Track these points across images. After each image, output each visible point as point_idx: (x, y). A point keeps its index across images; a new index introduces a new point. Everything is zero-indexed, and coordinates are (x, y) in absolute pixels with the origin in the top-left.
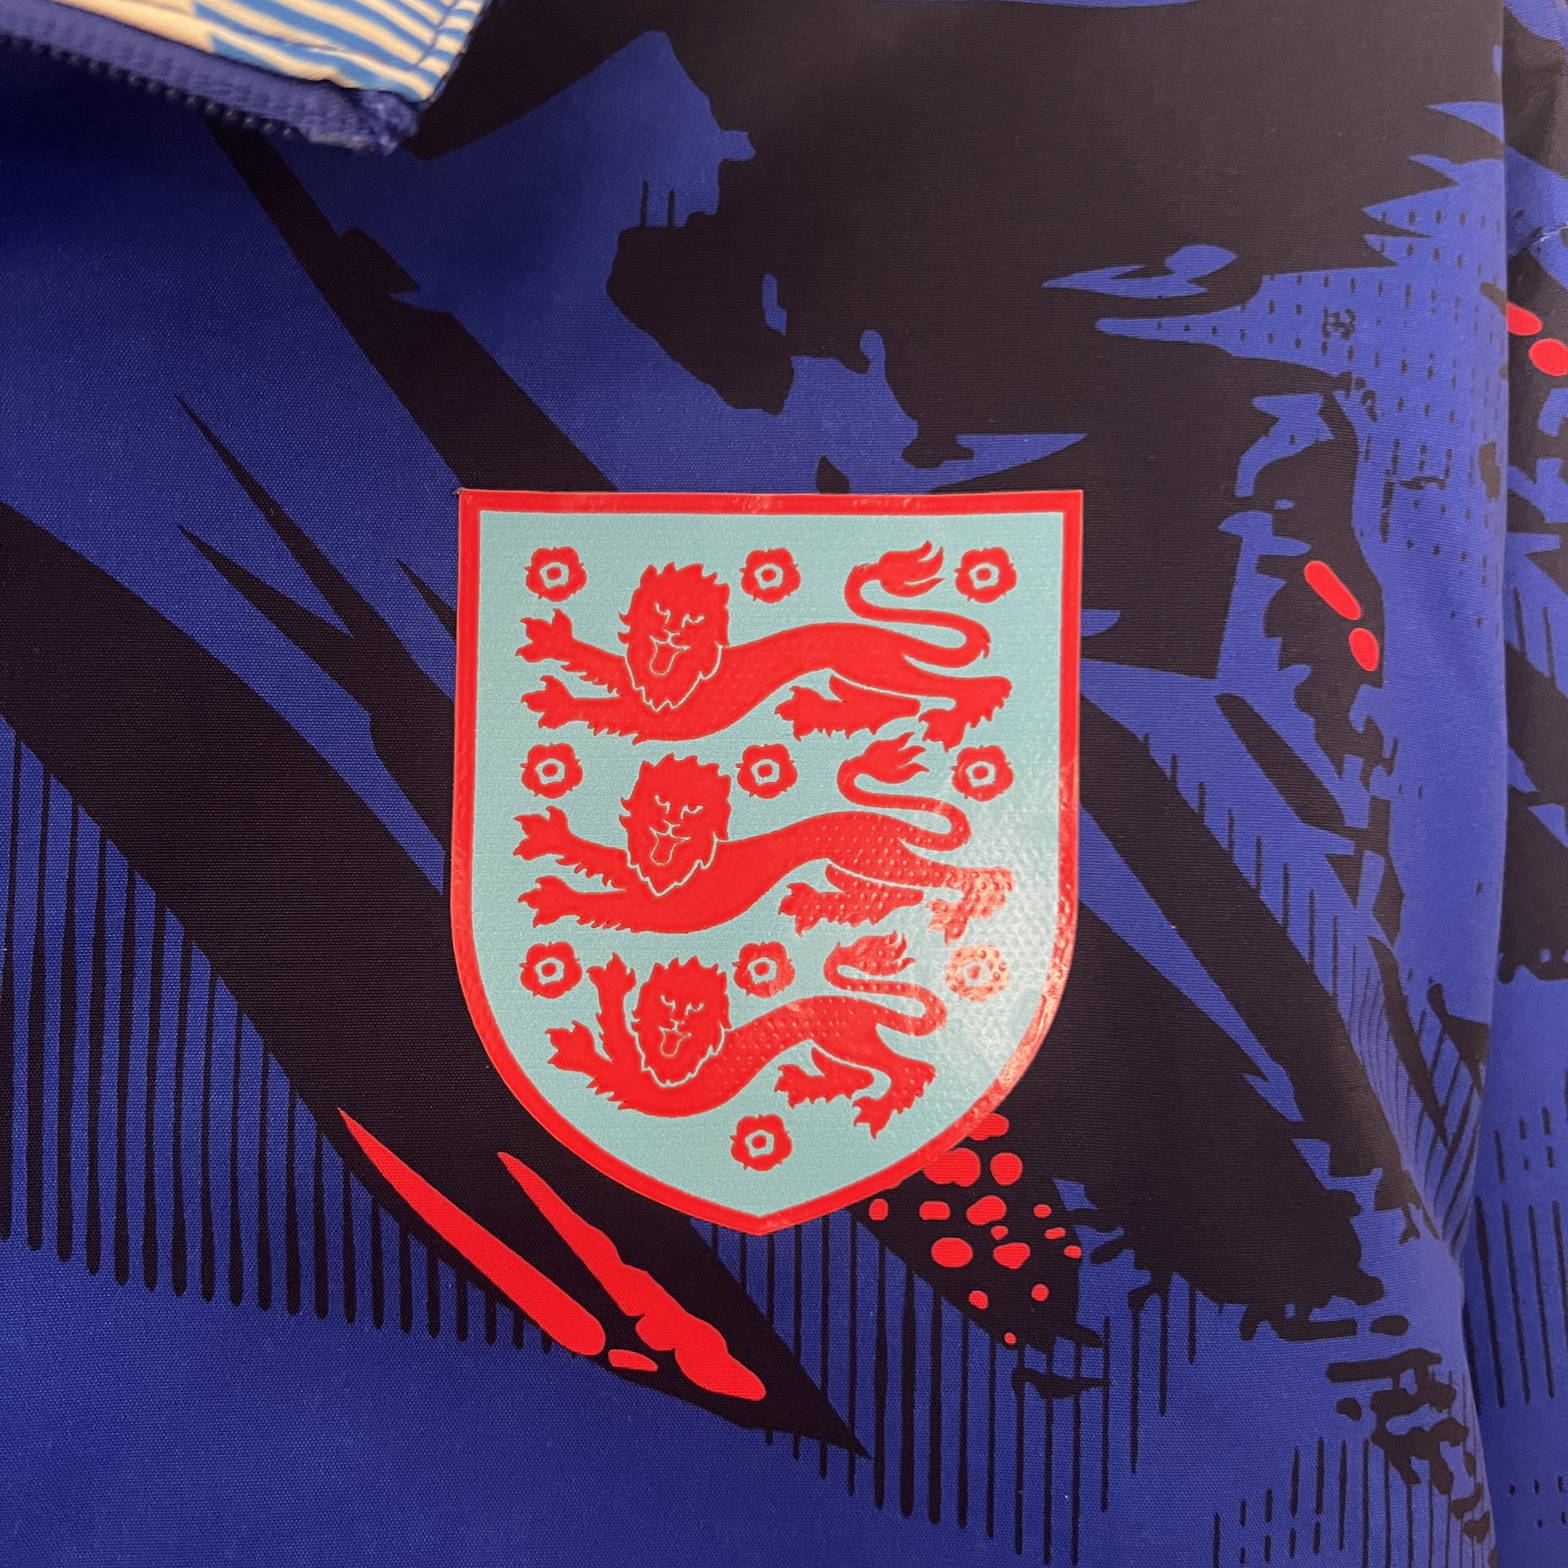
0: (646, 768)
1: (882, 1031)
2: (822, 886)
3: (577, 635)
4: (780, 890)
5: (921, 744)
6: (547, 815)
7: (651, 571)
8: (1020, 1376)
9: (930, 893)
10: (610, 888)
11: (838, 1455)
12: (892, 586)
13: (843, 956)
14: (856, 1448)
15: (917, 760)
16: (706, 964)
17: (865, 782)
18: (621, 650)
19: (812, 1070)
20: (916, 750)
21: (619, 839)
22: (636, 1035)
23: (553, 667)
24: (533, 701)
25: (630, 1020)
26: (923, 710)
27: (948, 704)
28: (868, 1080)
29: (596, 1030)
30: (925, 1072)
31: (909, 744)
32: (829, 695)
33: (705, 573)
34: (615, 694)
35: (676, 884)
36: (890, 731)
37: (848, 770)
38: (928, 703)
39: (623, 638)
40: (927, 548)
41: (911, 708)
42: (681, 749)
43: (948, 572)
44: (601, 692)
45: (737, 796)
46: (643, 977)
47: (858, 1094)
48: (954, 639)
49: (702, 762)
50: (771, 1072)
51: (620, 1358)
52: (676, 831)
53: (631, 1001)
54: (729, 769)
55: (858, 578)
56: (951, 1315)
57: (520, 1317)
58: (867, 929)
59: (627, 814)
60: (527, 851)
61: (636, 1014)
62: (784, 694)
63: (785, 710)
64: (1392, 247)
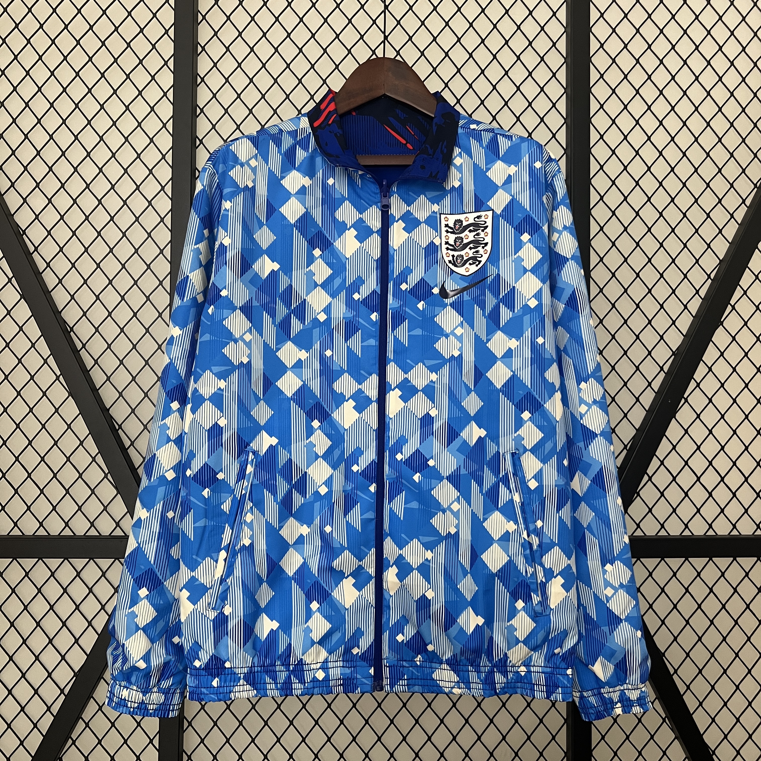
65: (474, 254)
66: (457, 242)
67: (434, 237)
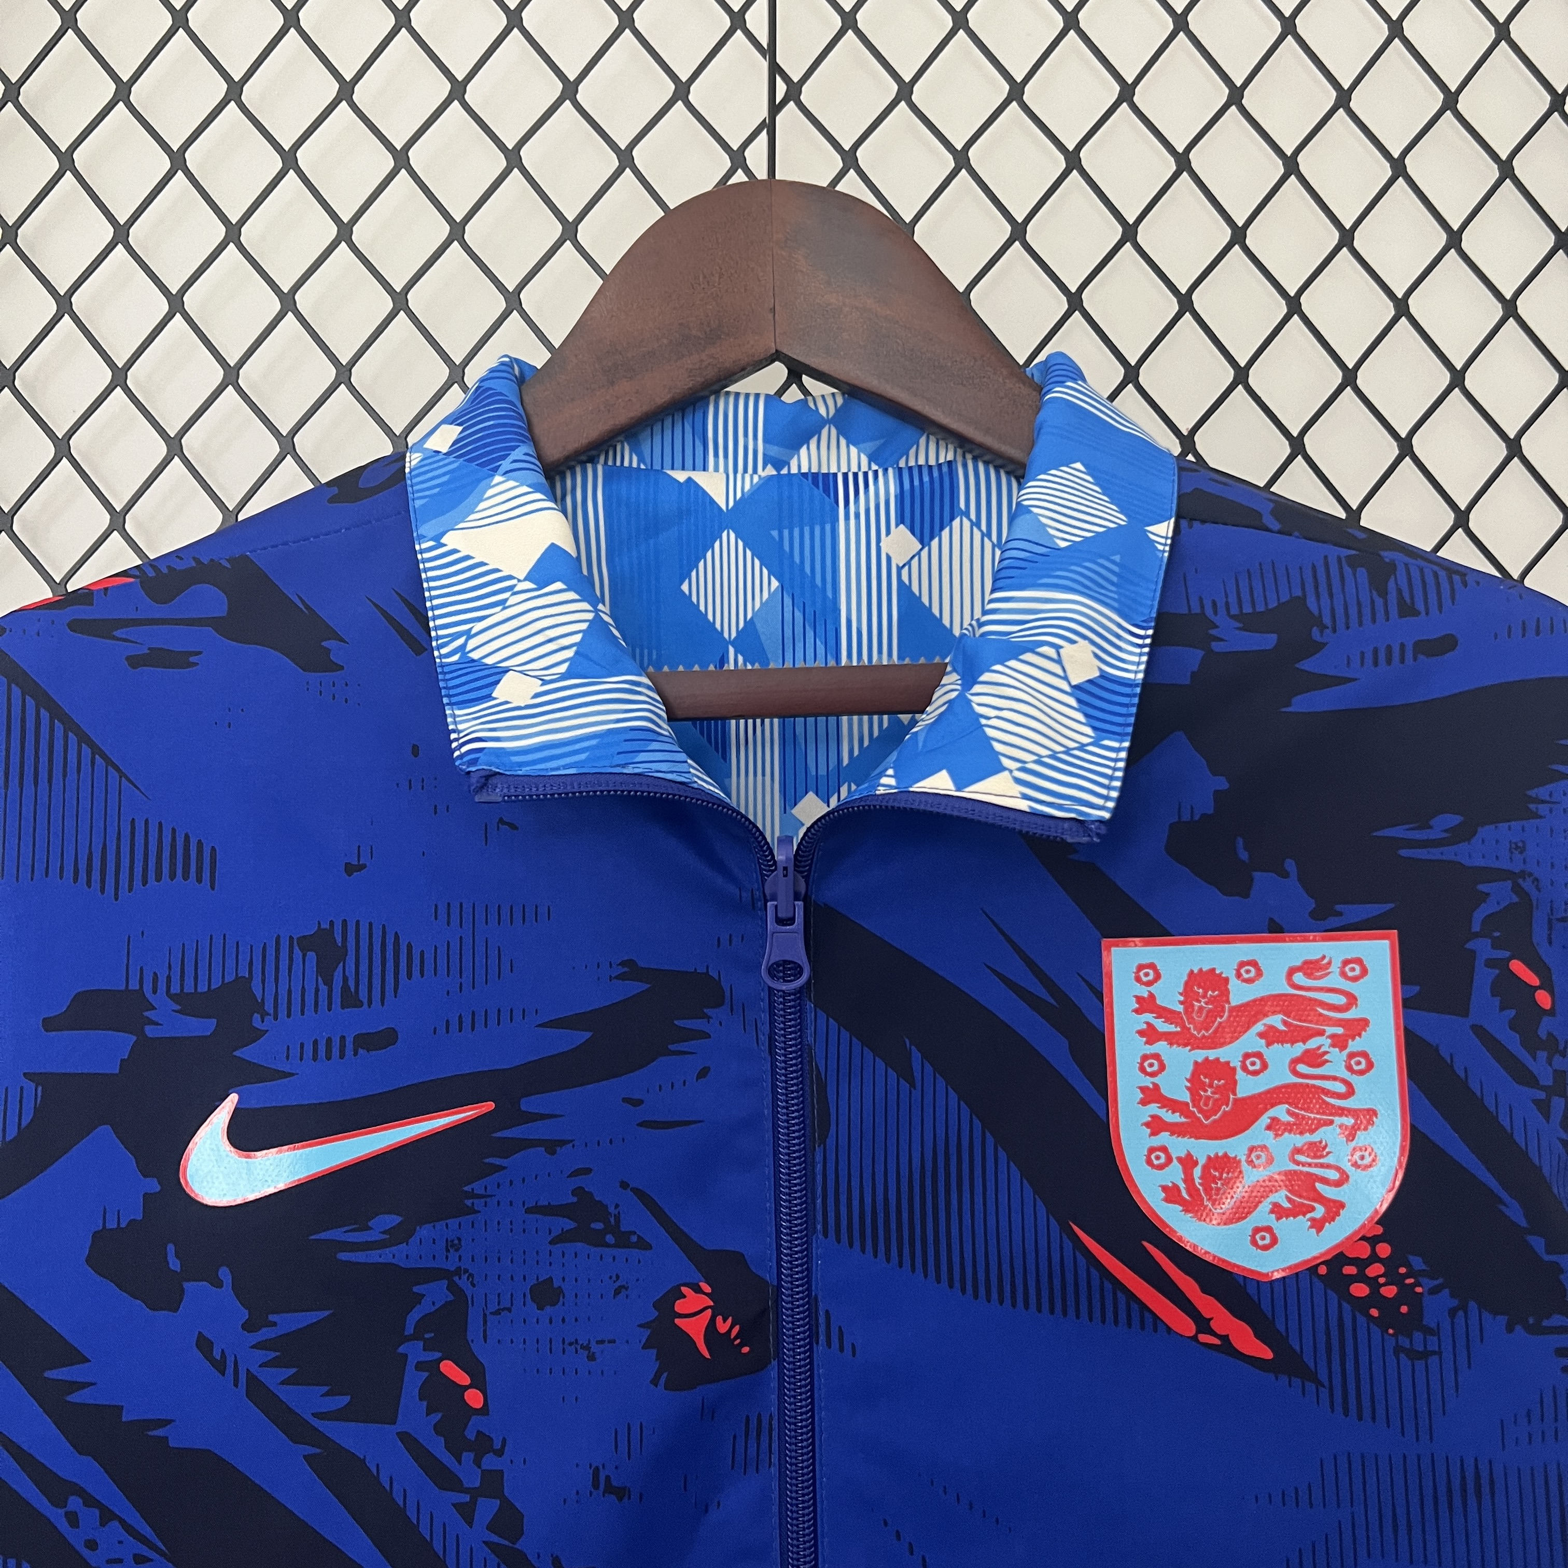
0: (1196, 1063)
1: (1319, 1186)
2: (1286, 1118)
3: (1159, 1002)
4: (1264, 1120)
5: (1327, 1050)
6: (1151, 1086)
7: (1192, 972)
8: (1398, 1350)
9: (1338, 1120)
10: (1183, 1120)
11: (1311, 1387)
12: (1309, 975)
13: (1298, 1151)
14: (1319, 1384)
15: (1326, 1057)
16: (1232, 1155)
17: (1302, 1068)
18: (1180, 1008)
19: (1287, 1205)
20: (1326, 1053)
21: (1186, 1097)
22: (1200, 1188)
23: (1149, 1017)
24: (1141, 1033)
25: (1197, 1181)
26: (1327, 1034)
27: (1340, 1031)
28: (1313, 1209)
29: (1182, 1186)
30: (1342, 1205)
31: (1322, 1050)
32: (1282, 1028)
33: (1218, 972)
34: (1178, 1029)
35: (1214, 1117)
36: (1313, 1043)
37: (1295, 1062)
38: (1330, 1030)
39: (1181, 1003)
40: (1324, 957)
41: (1321, 1033)
42: (1212, 1054)
43: (1335, 968)
44: (1172, 1028)
45: (1240, 1075)
46: (1202, 1161)
47: (1309, 1216)
48: (1341, 1000)
49: (1222, 1060)
50: (1266, 1206)
51: (1204, 1338)
52: (1212, 1093)
53: (1197, 1172)
54: (1236, 1063)
55: (1291, 972)
56: (1361, 1319)
57: (1156, 1317)
58: (1308, 1137)
59: (1188, 1084)
60: (1144, 1102)
61: (1201, 1178)
62: (1259, 1027)
63: (1261, 1035)
64: (1543, 809)
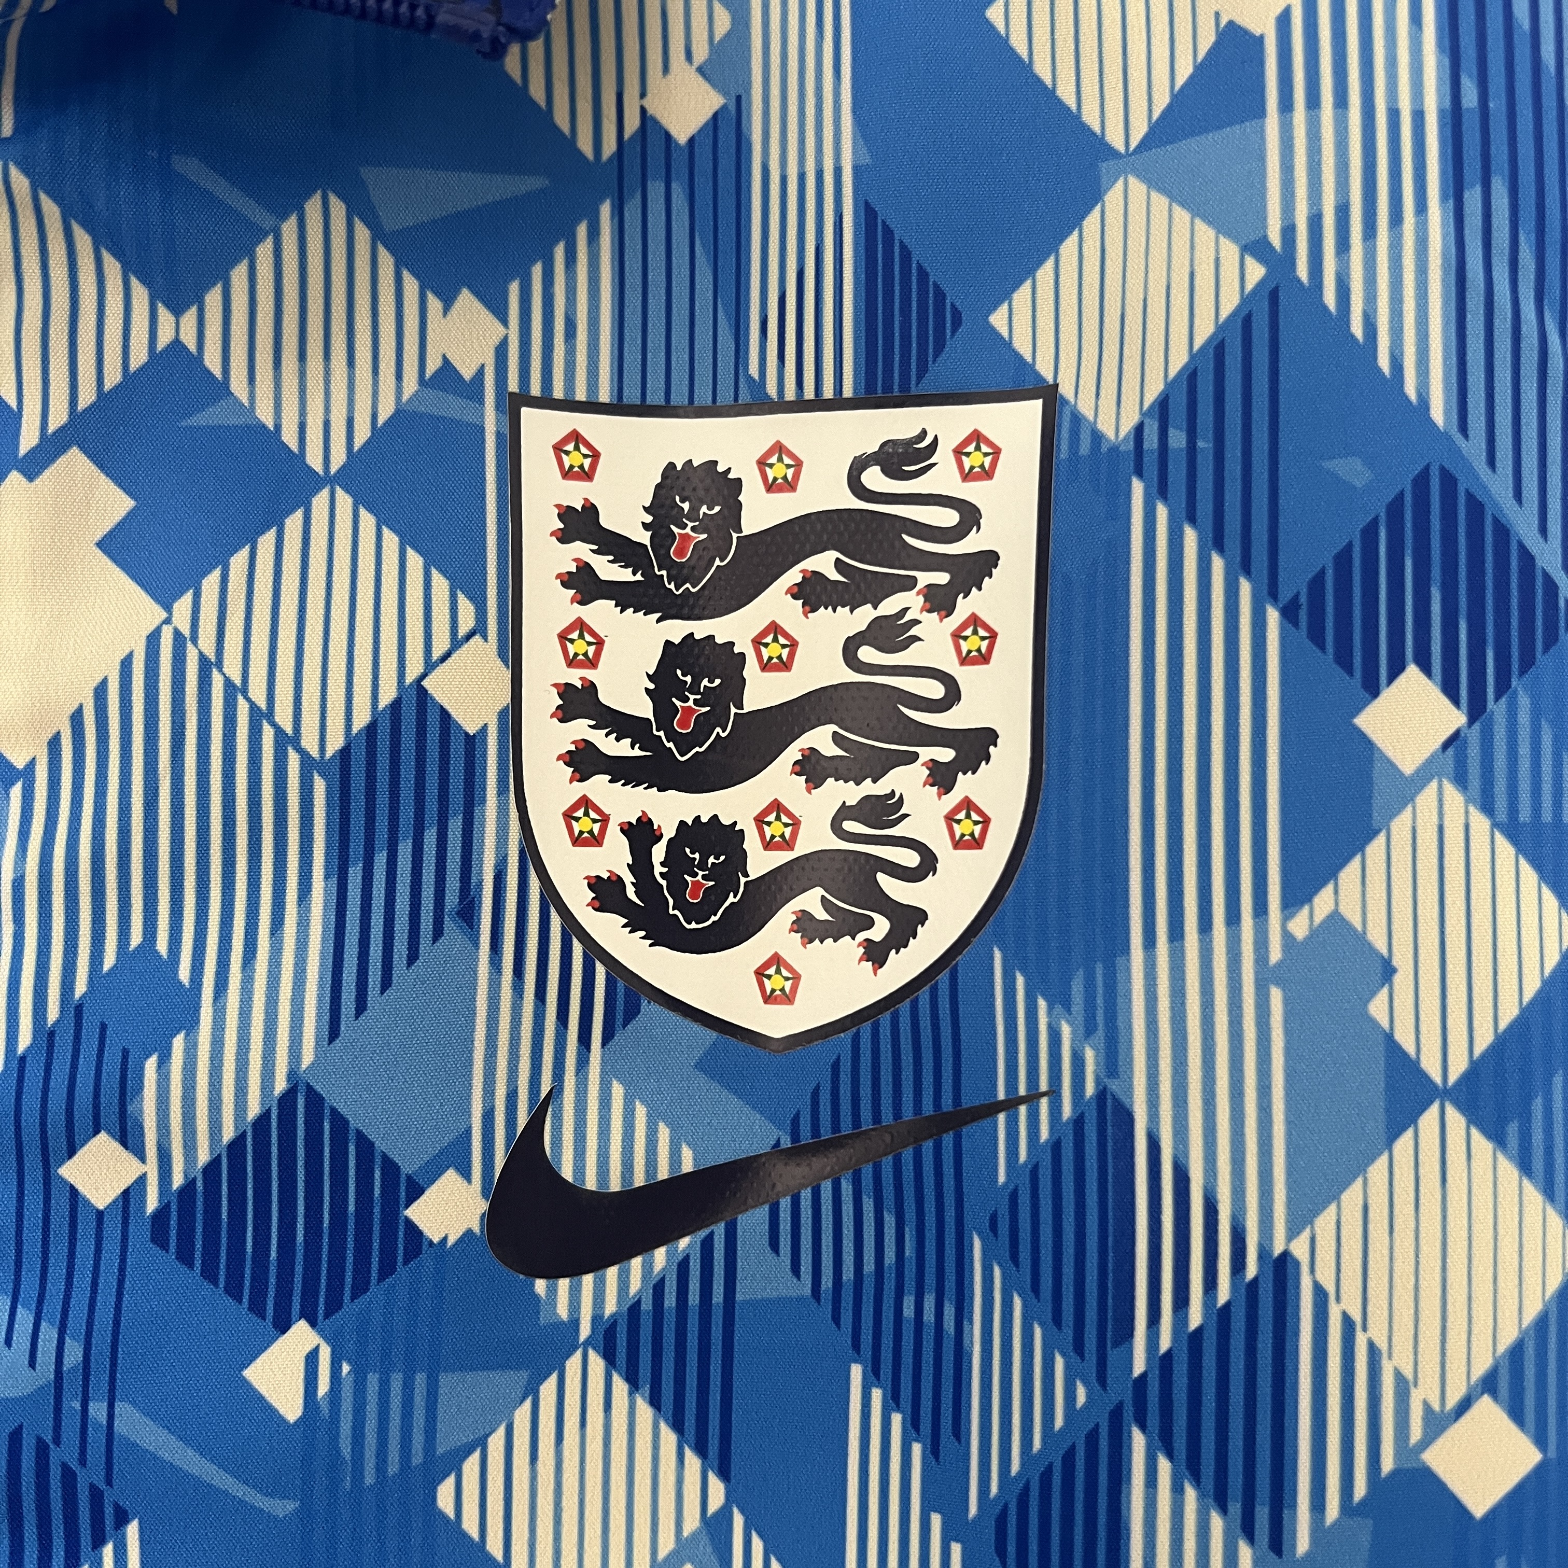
65: (851, 826)
66: (681, 692)
67: (440, 645)
